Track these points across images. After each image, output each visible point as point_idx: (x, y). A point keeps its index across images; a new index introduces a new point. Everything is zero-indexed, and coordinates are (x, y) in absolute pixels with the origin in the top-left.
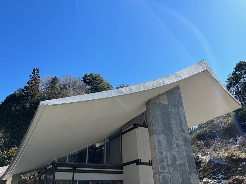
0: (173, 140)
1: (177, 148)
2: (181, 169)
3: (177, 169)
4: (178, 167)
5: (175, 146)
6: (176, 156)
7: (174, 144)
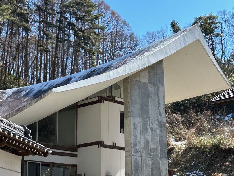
0: (149, 124)
1: (151, 132)
2: (153, 153)
3: (149, 154)
4: (150, 151)
5: (149, 130)
6: (150, 140)
7: (149, 128)
